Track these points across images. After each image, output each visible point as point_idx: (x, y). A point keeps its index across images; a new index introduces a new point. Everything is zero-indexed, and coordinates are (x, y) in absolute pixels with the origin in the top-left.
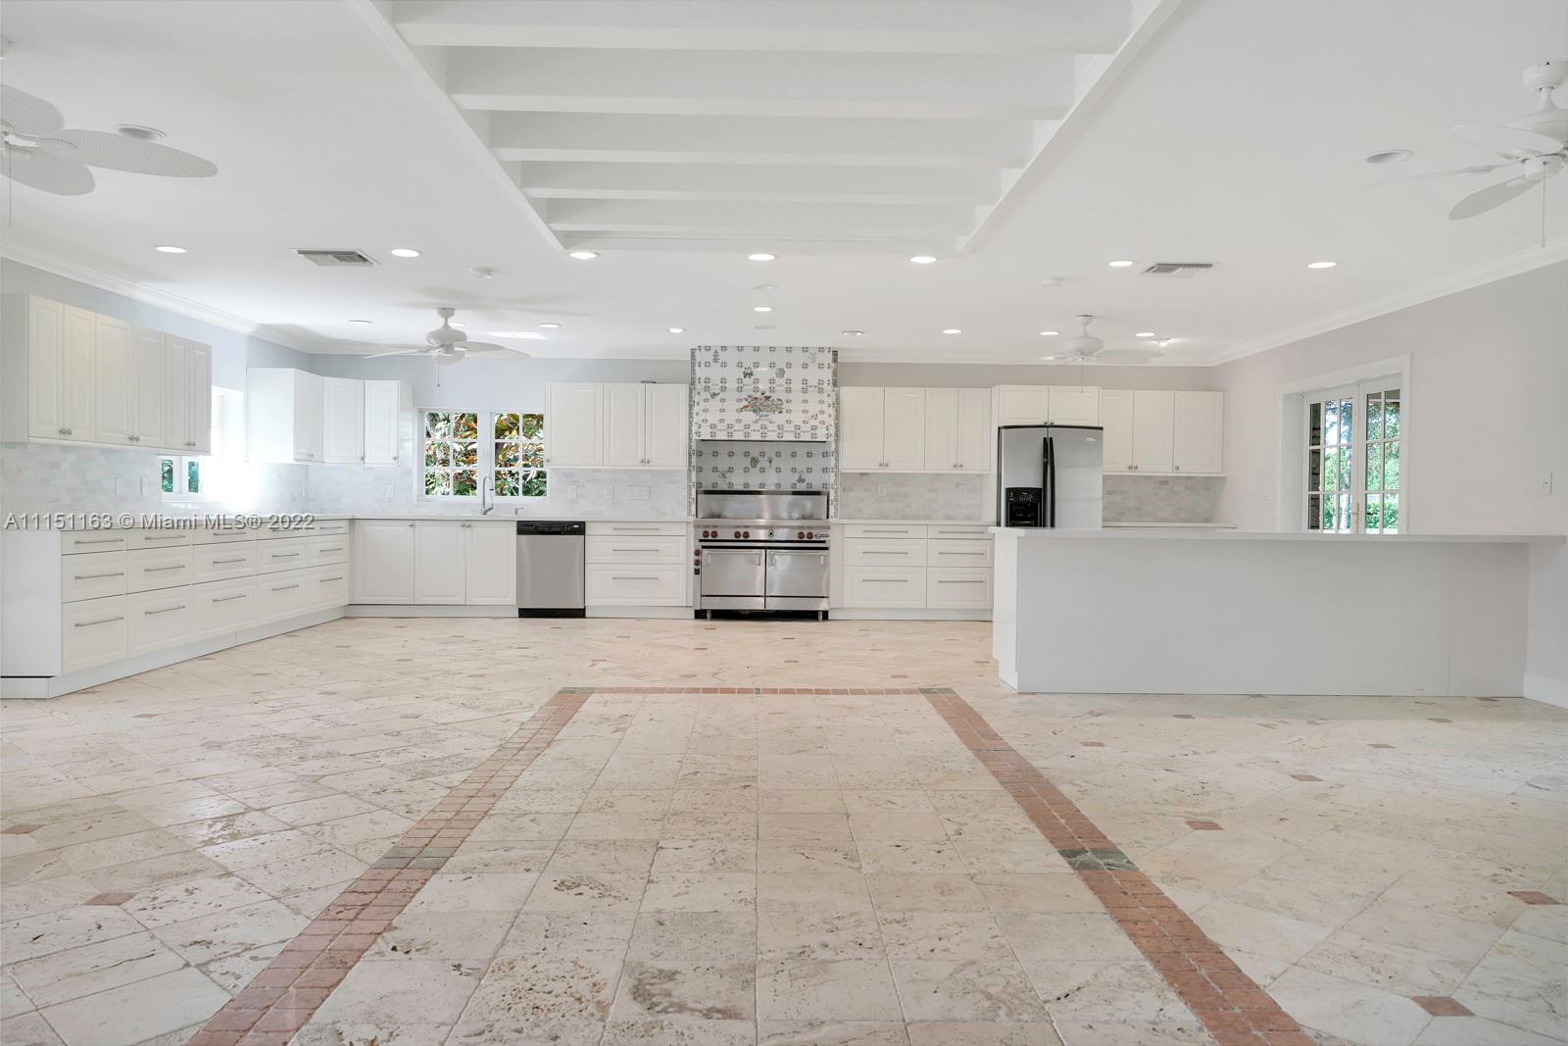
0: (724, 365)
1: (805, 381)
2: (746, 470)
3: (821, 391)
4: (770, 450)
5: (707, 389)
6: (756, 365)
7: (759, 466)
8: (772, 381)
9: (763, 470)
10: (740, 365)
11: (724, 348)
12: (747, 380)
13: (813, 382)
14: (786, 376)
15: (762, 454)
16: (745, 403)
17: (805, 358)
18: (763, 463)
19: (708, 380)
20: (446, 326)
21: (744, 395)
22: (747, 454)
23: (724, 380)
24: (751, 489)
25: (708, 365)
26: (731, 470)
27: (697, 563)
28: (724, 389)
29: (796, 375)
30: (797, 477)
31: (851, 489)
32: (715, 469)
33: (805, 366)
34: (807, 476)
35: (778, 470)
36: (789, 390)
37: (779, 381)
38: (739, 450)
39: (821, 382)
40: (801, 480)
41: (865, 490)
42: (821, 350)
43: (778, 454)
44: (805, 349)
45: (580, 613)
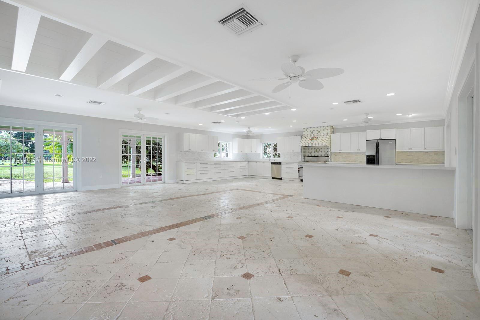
0: (308, 131)
1: (324, 133)
2: (315, 152)
3: (327, 135)
4: (320, 148)
5: (305, 136)
6: (314, 131)
7: (317, 151)
8: (317, 134)
9: (318, 152)
10: (311, 131)
11: (308, 128)
12: (312, 134)
13: (325, 133)
14: (320, 133)
15: (318, 149)
16: (311, 139)
17: (324, 128)
18: (318, 150)
19: (305, 135)
20: (249, 130)
21: (311, 137)
22: (315, 149)
23: (308, 134)
24: (316, 156)
25: (305, 132)
26: (312, 152)
27: (299, 170)
28: (308, 136)
29: (322, 132)
30: (325, 153)
31: (337, 156)
32: (309, 152)
33: (324, 130)
34: (327, 153)
35: (321, 152)
36: (320, 135)
37: (318, 134)
38: (313, 148)
39: (327, 133)
40: (326, 154)
41: (340, 156)
42: (327, 126)
43: (321, 149)
44: (324, 127)
45: (281, 179)
